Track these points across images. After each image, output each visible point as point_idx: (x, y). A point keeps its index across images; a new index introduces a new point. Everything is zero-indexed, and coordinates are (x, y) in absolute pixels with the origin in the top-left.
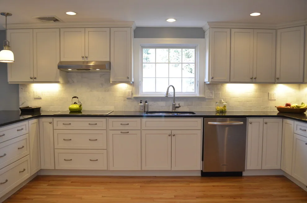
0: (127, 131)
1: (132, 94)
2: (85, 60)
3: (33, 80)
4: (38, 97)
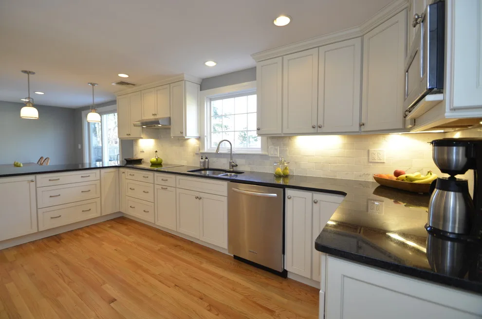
0: (165, 187)
1: (199, 150)
2: (155, 117)
3: (129, 136)
4: (142, 151)
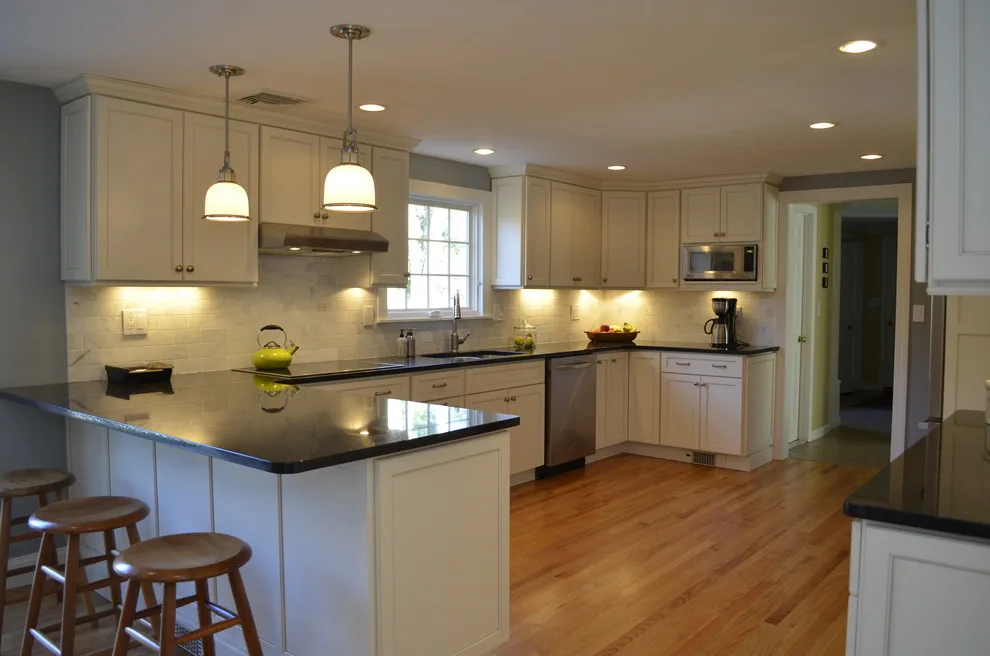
1: (375, 315)
2: (320, 223)
3: (182, 276)
4: (138, 332)
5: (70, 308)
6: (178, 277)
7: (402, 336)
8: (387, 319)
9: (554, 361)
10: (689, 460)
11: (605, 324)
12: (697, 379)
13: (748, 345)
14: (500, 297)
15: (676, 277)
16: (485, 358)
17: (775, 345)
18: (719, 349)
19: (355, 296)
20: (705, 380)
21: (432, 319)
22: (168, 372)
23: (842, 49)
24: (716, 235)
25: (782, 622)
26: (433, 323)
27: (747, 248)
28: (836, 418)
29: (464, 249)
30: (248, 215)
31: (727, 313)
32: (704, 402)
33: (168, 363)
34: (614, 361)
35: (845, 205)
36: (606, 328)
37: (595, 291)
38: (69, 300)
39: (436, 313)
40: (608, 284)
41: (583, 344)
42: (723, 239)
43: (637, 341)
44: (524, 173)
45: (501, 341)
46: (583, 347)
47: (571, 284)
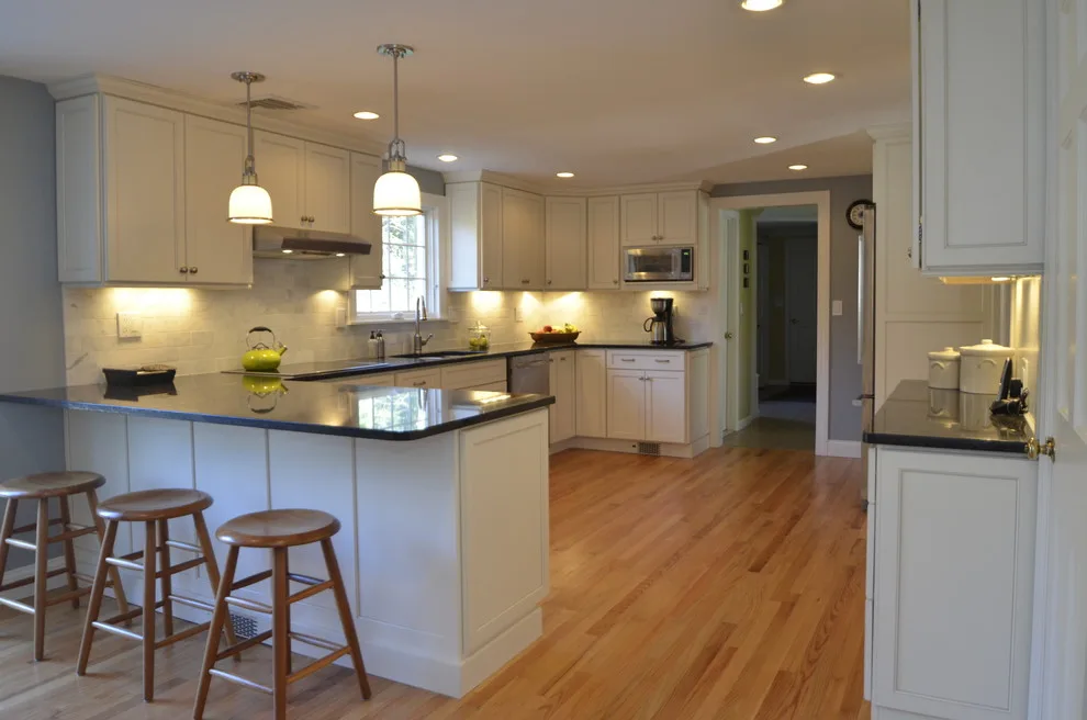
1: (346, 318)
2: (306, 227)
3: (184, 277)
4: (133, 335)
5: (67, 310)
6: (182, 278)
7: (372, 337)
8: (358, 321)
9: (515, 359)
10: (635, 450)
11: (547, 324)
12: (641, 374)
13: (682, 341)
14: (455, 299)
15: (617, 278)
16: (448, 359)
17: (709, 341)
18: (658, 345)
19: (328, 299)
20: (649, 374)
21: (395, 321)
22: (172, 373)
23: (806, 80)
24: (655, 238)
25: (763, 570)
26: (397, 326)
27: (684, 251)
28: (756, 410)
29: (421, 252)
30: (270, 217)
31: (664, 311)
32: (648, 394)
33: (171, 365)
34: (563, 359)
35: (760, 210)
36: (549, 329)
37: (535, 293)
38: (67, 302)
39: (399, 315)
40: (551, 286)
41: (528, 344)
42: (661, 242)
43: (578, 341)
44: (478, 178)
45: (458, 343)
46: (528, 347)
47: (520, 285)
